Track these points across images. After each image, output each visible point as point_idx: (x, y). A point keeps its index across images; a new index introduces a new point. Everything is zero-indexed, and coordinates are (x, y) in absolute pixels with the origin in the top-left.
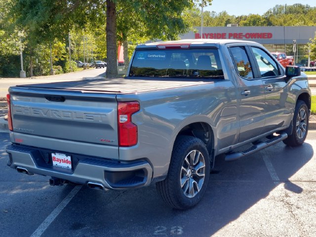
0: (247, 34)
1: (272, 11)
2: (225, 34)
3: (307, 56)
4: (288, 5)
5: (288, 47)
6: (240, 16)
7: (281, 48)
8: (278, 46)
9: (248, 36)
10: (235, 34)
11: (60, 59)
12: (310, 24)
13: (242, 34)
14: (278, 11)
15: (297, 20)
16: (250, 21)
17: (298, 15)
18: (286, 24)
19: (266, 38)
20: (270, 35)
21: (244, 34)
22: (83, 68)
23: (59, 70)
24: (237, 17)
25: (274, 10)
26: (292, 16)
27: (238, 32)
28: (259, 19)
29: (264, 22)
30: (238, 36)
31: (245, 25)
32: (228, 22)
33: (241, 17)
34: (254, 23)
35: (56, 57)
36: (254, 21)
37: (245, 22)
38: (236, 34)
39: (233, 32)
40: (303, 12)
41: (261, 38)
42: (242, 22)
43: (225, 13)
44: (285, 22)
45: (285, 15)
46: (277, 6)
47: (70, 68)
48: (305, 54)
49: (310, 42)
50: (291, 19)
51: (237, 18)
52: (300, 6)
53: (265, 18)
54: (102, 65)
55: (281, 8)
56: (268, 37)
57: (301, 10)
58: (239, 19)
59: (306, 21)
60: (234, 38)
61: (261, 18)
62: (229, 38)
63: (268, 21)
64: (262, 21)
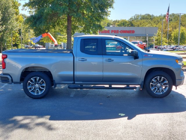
0: (121, 31)
1: (133, 18)
2: (109, 31)
3: (153, 43)
4: (142, 15)
5: (143, 38)
7: (139, 39)
8: (137, 38)
9: (122, 32)
11: (16, 43)
12: (154, 26)
13: (118, 31)
14: (136, 18)
15: (147, 23)
16: (121, 24)
17: (148, 20)
18: (141, 26)
20: (133, 32)
21: (120, 31)
25: (134, 17)
26: (145, 20)
27: (116, 30)
28: (126, 22)
33: (116, 21)
34: (123, 24)
35: (14, 42)
36: (123, 23)
37: (118, 24)
38: (116, 31)
39: (114, 30)
40: (151, 19)
41: (128, 33)
42: (117, 23)
44: (141, 24)
45: (140, 20)
46: (136, 15)
49: (155, 35)
50: (144, 22)
51: (114, 21)
52: (149, 15)
53: (129, 22)
54: (38, 47)
55: (138, 16)
56: (132, 33)
57: (149, 18)
58: (115, 22)
59: (152, 24)
60: (114, 33)
61: (127, 22)
62: (112, 33)
63: (131, 23)
64: (128, 23)
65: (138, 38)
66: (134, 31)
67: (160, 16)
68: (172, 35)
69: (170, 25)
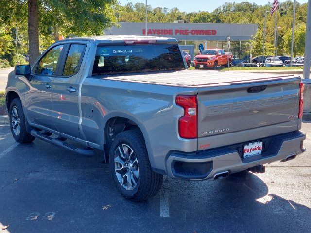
1: (222, 9)
2: (172, 30)
3: (249, 52)
4: (236, 3)
6: (190, 13)
9: (193, 32)
11: (7, 53)
13: (188, 30)
14: (227, 8)
15: (244, 18)
16: (200, 18)
17: (246, 13)
18: (234, 22)
19: (210, 34)
20: (214, 32)
23: (6, 64)
24: (187, 13)
25: (224, 7)
26: (241, 13)
27: (184, 29)
28: (208, 16)
29: (214, 19)
30: (184, 33)
31: (195, 21)
32: (179, 18)
33: (192, 14)
34: (204, 20)
36: (204, 18)
37: (195, 18)
38: (182, 30)
39: (179, 29)
40: (251, 10)
41: (206, 34)
42: (193, 18)
43: (176, 10)
44: (233, 19)
45: (233, 13)
46: (226, 3)
47: (18, 62)
48: (247, 50)
49: (252, 39)
50: (239, 16)
51: (188, 15)
52: (248, 4)
53: (214, 15)
55: (230, 5)
56: (213, 34)
57: (248, 9)
59: (253, 19)
60: (180, 34)
61: (211, 15)
62: (176, 34)
63: (217, 18)
64: (212, 18)
67: (266, 5)
68: (285, 37)
69: (283, 21)
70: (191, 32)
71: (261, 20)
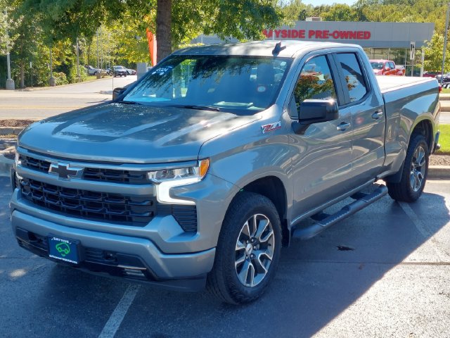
0: (335, 32)
2: (304, 31)
3: (419, 65)
5: (392, 52)
7: (382, 53)
8: (378, 51)
9: (336, 35)
10: (317, 31)
11: (63, 63)
12: (419, 20)
13: (328, 31)
15: (401, 14)
16: (335, 14)
17: (402, 6)
18: (386, 20)
19: (362, 38)
20: (367, 35)
21: (331, 32)
22: (96, 77)
23: (62, 79)
24: (315, 6)
26: (394, 7)
27: (322, 30)
28: (347, 11)
29: (355, 15)
30: (322, 35)
31: (328, 18)
32: (303, 16)
33: (322, 8)
34: (341, 16)
35: (58, 59)
36: (341, 14)
37: (328, 14)
38: (320, 32)
39: (315, 29)
40: (409, 2)
41: (354, 38)
42: (324, 14)
44: (384, 16)
45: (382, 6)
47: (77, 76)
48: (417, 63)
49: (426, 45)
50: (393, 11)
51: (316, 9)
53: (355, 10)
54: (123, 72)
56: (365, 38)
58: (319, 10)
60: (316, 37)
61: (351, 10)
62: (310, 37)
63: (360, 14)
64: (352, 14)
65: (380, 51)
66: (369, 33)
70: (333, 35)
71: (425, 18)
